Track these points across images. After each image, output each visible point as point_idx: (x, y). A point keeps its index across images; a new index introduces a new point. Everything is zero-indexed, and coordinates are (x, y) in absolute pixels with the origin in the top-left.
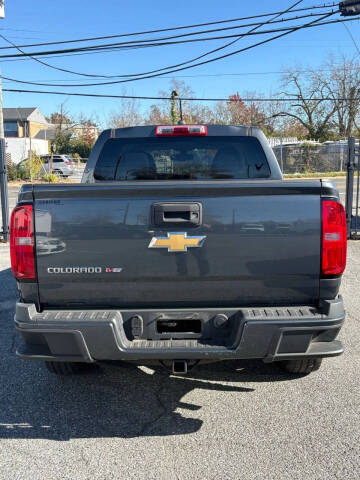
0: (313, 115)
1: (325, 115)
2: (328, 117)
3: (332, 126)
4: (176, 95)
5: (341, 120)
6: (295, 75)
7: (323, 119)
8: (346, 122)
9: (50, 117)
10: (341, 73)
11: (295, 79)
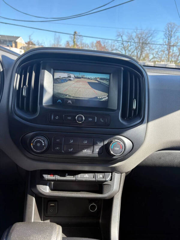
0: (127, 51)
1: (131, 52)
2: (132, 53)
3: (134, 56)
4: (76, 33)
5: (137, 54)
6: (121, 35)
7: (130, 53)
8: (139, 55)
9: (27, 42)
10: (140, 36)
11: (122, 36)
